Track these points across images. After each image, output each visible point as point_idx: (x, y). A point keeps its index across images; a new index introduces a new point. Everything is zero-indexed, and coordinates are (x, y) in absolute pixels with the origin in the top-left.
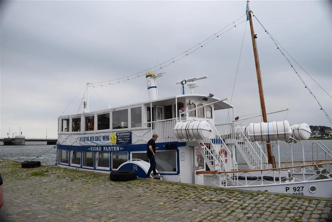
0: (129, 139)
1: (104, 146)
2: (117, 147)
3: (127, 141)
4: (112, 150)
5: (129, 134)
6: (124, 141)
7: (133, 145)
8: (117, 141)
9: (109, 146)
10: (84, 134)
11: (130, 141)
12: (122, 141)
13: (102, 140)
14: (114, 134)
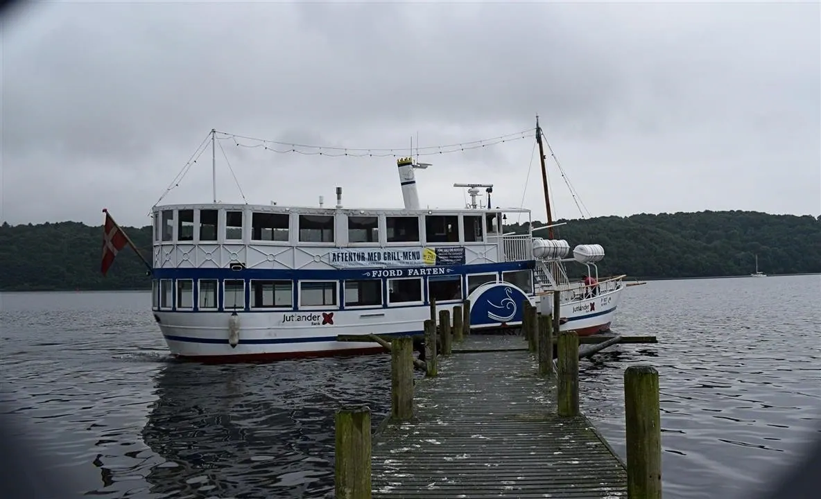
0: (461, 257)
1: (410, 269)
2: (440, 269)
3: (459, 260)
4: (429, 273)
5: (462, 250)
6: (451, 260)
7: (467, 266)
8: (438, 259)
9: (422, 268)
10: (347, 247)
11: (463, 260)
12: (447, 260)
13: (402, 259)
14: (432, 251)
